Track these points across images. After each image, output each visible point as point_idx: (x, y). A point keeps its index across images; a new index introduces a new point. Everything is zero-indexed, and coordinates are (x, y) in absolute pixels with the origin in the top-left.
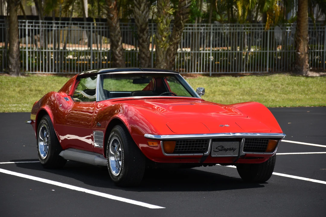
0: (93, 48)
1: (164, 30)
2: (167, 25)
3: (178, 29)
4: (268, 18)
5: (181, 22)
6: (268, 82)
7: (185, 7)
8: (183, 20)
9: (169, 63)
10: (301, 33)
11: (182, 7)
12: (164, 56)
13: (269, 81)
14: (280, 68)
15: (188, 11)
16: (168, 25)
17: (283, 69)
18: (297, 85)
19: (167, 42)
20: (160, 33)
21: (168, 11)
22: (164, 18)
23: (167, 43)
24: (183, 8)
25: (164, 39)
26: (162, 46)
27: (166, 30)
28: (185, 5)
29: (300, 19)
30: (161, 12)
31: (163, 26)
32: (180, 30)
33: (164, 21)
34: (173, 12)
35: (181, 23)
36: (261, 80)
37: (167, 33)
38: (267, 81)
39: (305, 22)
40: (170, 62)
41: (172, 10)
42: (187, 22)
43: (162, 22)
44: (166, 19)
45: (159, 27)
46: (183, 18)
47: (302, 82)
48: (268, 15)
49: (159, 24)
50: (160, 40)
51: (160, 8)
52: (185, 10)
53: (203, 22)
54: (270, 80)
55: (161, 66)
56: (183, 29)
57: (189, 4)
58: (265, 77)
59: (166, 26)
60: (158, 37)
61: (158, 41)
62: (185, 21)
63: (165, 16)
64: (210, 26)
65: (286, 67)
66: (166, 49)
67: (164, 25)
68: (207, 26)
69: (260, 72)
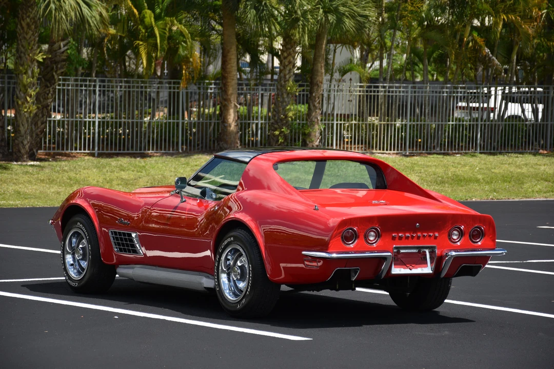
1: (29, 85)
2: (33, 78)
3: (49, 85)
4: (184, 72)
5: (54, 73)
6: (186, 166)
7: (59, 51)
8: (56, 72)
9: (34, 135)
10: (227, 95)
11: (56, 51)
12: (28, 126)
13: (188, 166)
14: (198, 145)
15: (65, 58)
16: (35, 78)
17: (202, 147)
19: (33, 103)
20: (23, 89)
21: (36, 57)
22: (29, 68)
23: (33, 105)
24: (56, 54)
25: (28, 99)
26: (25, 110)
27: (32, 85)
28: (60, 48)
29: (226, 75)
30: (24, 59)
31: (27, 79)
32: (51, 86)
33: (30, 72)
34: (43, 59)
35: (53, 76)
36: (175, 163)
37: (33, 90)
38: (184, 164)
39: (233, 80)
40: (37, 135)
41: (42, 55)
42: (62, 74)
43: (26, 73)
44: (31, 69)
45: (22, 81)
46: (57, 67)
48: (184, 67)
49: (20, 76)
50: (22, 100)
51: (21, 52)
52: (60, 56)
53: (82, 75)
54: (188, 164)
55: (24, 140)
56: (57, 84)
57: (66, 48)
58: (179, 158)
59: (32, 80)
60: (19, 95)
61: (20, 102)
62: (59, 72)
63: (30, 63)
64: (95, 81)
65: (206, 146)
66: (32, 115)
67: (28, 77)
68: (90, 81)
69: (169, 152)
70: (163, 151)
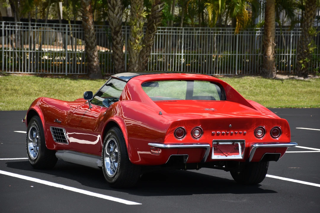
0: (68, 50)
1: (137, 32)
3: (151, 32)
4: (237, 23)
5: (154, 25)
6: (237, 84)
7: (157, 10)
8: (155, 24)
9: (142, 64)
10: (268, 37)
11: (155, 10)
12: (137, 58)
13: (238, 83)
14: (249, 70)
15: (161, 15)
16: (141, 28)
17: (251, 72)
18: (265, 88)
19: (140, 44)
20: (133, 35)
21: (142, 15)
22: (137, 21)
23: (140, 45)
24: (156, 12)
25: (137, 41)
26: (135, 48)
27: (139, 33)
28: (158, 9)
29: (268, 24)
30: (135, 15)
31: (136, 28)
32: (152, 33)
33: (138, 24)
34: (146, 16)
35: (154, 27)
36: (230, 82)
37: (140, 35)
38: (236, 83)
39: (272, 27)
40: (143, 64)
41: (145, 13)
42: (159, 25)
43: (135, 25)
44: (139, 22)
45: (133, 30)
46: (156, 21)
47: (269, 84)
48: (237, 20)
49: (132, 27)
50: (133, 42)
51: (133, 12)
52: (158, 14)
53: (174, 25)
54: (238, 82)
55: (134, 67)
56: (156, 31)
57: (162, 8)
58: (234, 79)
59: (139, 29)
60: (131, 39)
61: (132, 43)
62: (157, 24)
63: (138, 19)
65: (254, 70)
66: (139, 51)
67: (137, 28)
68: (179, 29)
69: (229, 74)
70: (225, 74)
